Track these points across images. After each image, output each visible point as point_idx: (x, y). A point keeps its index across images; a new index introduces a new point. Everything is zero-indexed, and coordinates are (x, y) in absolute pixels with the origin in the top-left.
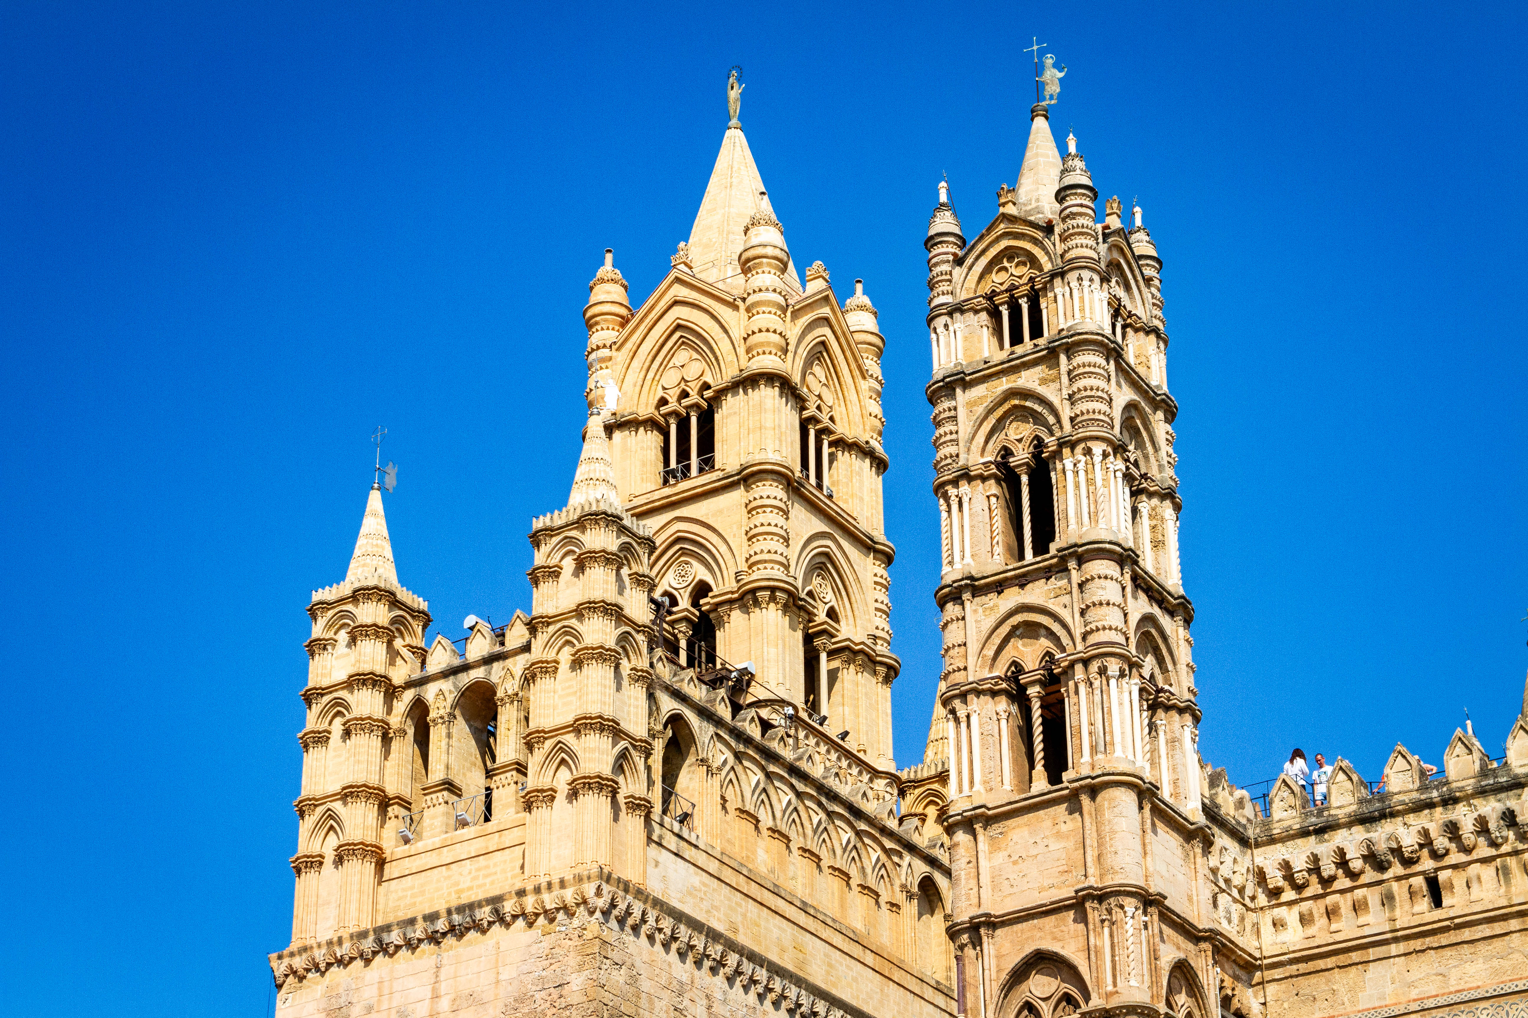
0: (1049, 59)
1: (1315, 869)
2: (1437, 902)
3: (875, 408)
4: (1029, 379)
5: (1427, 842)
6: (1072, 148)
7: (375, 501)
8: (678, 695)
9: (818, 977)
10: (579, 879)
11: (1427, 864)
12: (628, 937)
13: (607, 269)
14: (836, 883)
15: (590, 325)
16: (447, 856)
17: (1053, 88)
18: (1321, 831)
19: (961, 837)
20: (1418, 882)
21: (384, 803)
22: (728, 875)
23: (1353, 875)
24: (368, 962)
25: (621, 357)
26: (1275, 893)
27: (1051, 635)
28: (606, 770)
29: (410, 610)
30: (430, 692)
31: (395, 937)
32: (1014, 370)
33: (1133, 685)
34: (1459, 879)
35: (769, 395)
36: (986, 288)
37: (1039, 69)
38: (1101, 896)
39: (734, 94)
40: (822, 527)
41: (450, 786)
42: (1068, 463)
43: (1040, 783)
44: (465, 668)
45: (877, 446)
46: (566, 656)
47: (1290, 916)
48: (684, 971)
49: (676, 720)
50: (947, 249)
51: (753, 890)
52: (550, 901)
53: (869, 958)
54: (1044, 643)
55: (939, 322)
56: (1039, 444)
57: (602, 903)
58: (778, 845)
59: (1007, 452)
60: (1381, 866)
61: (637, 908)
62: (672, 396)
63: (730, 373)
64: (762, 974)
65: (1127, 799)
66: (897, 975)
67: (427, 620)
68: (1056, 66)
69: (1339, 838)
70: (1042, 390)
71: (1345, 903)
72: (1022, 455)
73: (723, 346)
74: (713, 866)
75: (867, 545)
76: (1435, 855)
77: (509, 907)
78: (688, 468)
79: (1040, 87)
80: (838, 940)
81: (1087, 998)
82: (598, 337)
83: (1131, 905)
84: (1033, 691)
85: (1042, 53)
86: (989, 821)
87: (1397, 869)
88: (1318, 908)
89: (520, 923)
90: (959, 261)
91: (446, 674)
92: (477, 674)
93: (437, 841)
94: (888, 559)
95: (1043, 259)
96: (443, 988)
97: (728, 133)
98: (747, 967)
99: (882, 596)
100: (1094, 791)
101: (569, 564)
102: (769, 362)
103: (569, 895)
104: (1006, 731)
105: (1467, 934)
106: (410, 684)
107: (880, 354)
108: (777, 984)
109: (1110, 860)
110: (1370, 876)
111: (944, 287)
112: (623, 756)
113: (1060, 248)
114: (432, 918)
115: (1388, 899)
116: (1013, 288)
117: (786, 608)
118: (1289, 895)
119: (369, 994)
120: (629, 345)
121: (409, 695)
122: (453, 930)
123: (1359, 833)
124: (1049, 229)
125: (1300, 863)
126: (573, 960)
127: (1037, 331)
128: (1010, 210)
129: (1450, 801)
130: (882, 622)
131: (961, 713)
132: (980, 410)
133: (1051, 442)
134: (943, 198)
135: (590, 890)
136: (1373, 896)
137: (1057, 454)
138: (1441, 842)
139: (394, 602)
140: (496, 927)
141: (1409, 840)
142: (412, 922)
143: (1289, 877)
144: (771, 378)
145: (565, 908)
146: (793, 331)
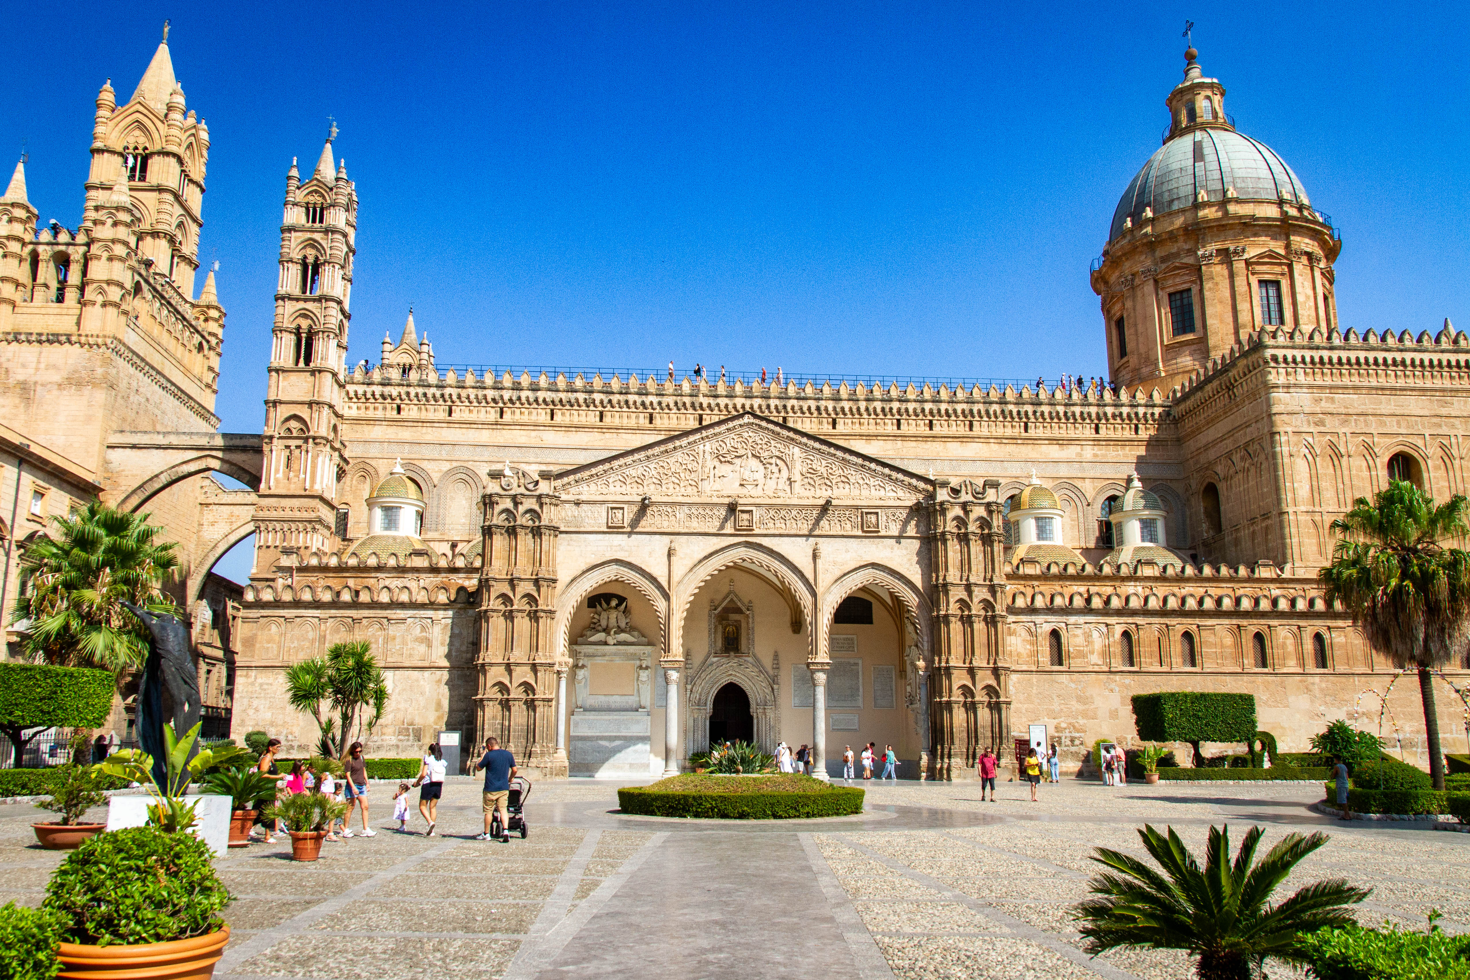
0: (335, 124)
1: (365, 395)
2: (399, 412)
3: (204, 169)
4: (317, 236)
5: (400, 395)
6: (343, 164)
7: (20, 167)
8: (140, 275)
9: (166, 373)
10: (105, 336)
11: (398, 401)
12: (118, 358)
13: (108, 86)
14: (175, 342)
15: (98, 106)
16: (43, 311)
17: (335, 135)
18: (368, 384)
19: (274, 374)
20: (395, 406)
21: (18, 284)
22: (146, 338)
23: (376, 399)
24: (9, 343)
25: (111, 124)
26: (351, 399)
27: (312, 319)
28: (118, 300)
29: (33, 214)
30: (41, 249)
31: (23, 337)
32: (313, 232)
33: (336, 341)
34: (407, 408)
35: (173, 161)
36: (306, 200)
37: (331, 126)
38: (318, 403)
39: (166, 30)
40: (183, 212)
41: (46, 286)
42: (327, 268)
43: (302, 364)
44: (58, 244)
45: (202, 183)
46: (105, 255)
47: (354, 406)
48: (132, 370)
49: (138, 282)
50: (294, 183)
51: (152, 343)
52: (92, 341)
53: (182, 368)
54: (310, 322)
55: (289, 206)
56: (317, 258)
57: (113, 346)
58: (160, 328)
59: (305, 257)
60: (384, 398)
61: (123, 349)
62: (131, 147)
63: (158, 147)
64: (154, 373)
65: (330, 376)
66: (189, 374)
67: (38, 217)
68: (337, 127)
69: (374, 388)
70: (321, 241)
71: (371, 406)
72: (310, 260)
73: (156, 136)
74: (143, 334)
75: (195, 220)
76: (401, 399)
77: (74, 339)
78: (134, 176)
79: (330, 133)
80: (174, 362)
81: (309, 431)
82: (101, 113)
83: (326, 407)
84: (304, 335)
85: (333, 120)
86: (284, 371)
87: (389, 400)
88: (363, 406)
89: (78, 345)
90: (299, 188)
91: (48, 244)
92: (63, 248)
93: (40, 305)
94: (201, 226)
95: (328, 198)
96: (42, 360)
97: (161, 45)
98: (151, 371)
99: (197, 239)
100: (320, 372)
101: (110, 222)
102: (173, 149)
103: (100, 341)
104: (293, 344)
105: (406, 424)
106: (31, 243)
107: (208, 149)
108: (158, 377)
109: (322, 393)
110: (381, 400)
111: (292, 195)
112: (123, 295)
113: (334, 197)
114: (40, 334)
115: (385, 409)
116: (315, 204)
117: (169, 241)
118: (355, 400)
119: (9, 355)
120: (115, 121)
121: (31, 247)
122: (48, 341)
123: (380, 388)
124: (331, 189)
125: (360, 392)
126: (99, 363)
127: (321, 221)
128: (319, 177)
129: (409, 385)
130: (195, 248)
131: (279, 336)
132: (299, 241)
133: (322, 259)
134: (295, 163)
135: (109, 341)
136: (380, 406)
137: (324, 264)
138: (404, 396)
139: (28, 211)
140: (67, 344)
141: (395, 394)
142: (31, 334)
143: (356, 395)
144: (175, 155)
145: (98, 345)
146: (184, 138)
